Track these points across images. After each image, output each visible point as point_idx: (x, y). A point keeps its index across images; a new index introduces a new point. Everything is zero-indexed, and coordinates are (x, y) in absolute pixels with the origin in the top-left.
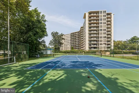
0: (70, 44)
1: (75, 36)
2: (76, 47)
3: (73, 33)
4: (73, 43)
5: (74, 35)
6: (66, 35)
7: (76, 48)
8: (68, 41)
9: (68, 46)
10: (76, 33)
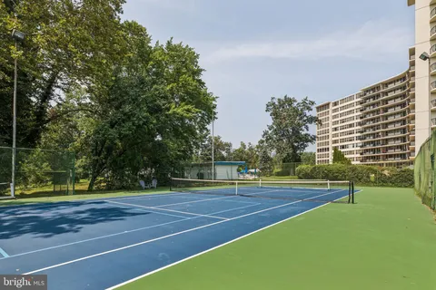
0: (359, 138)
1: (386, 101)
2: (390, 148)
3: (373, 89)
4: (371, 131)
5: (378, 96)
6: (343, 101)
7: (391, 156)
8: (351, 126)
9: (351, 149)
10: (391, 86)
